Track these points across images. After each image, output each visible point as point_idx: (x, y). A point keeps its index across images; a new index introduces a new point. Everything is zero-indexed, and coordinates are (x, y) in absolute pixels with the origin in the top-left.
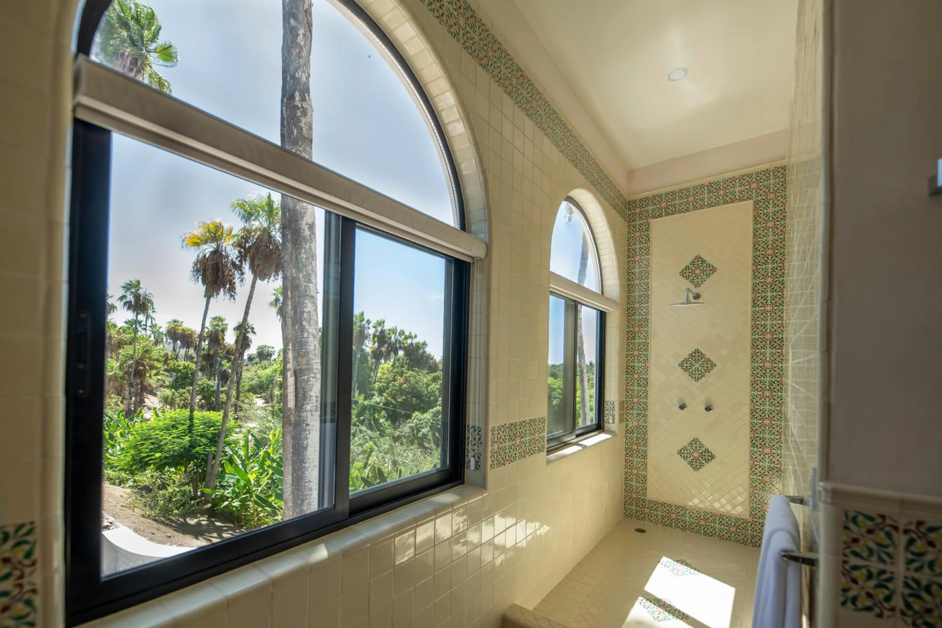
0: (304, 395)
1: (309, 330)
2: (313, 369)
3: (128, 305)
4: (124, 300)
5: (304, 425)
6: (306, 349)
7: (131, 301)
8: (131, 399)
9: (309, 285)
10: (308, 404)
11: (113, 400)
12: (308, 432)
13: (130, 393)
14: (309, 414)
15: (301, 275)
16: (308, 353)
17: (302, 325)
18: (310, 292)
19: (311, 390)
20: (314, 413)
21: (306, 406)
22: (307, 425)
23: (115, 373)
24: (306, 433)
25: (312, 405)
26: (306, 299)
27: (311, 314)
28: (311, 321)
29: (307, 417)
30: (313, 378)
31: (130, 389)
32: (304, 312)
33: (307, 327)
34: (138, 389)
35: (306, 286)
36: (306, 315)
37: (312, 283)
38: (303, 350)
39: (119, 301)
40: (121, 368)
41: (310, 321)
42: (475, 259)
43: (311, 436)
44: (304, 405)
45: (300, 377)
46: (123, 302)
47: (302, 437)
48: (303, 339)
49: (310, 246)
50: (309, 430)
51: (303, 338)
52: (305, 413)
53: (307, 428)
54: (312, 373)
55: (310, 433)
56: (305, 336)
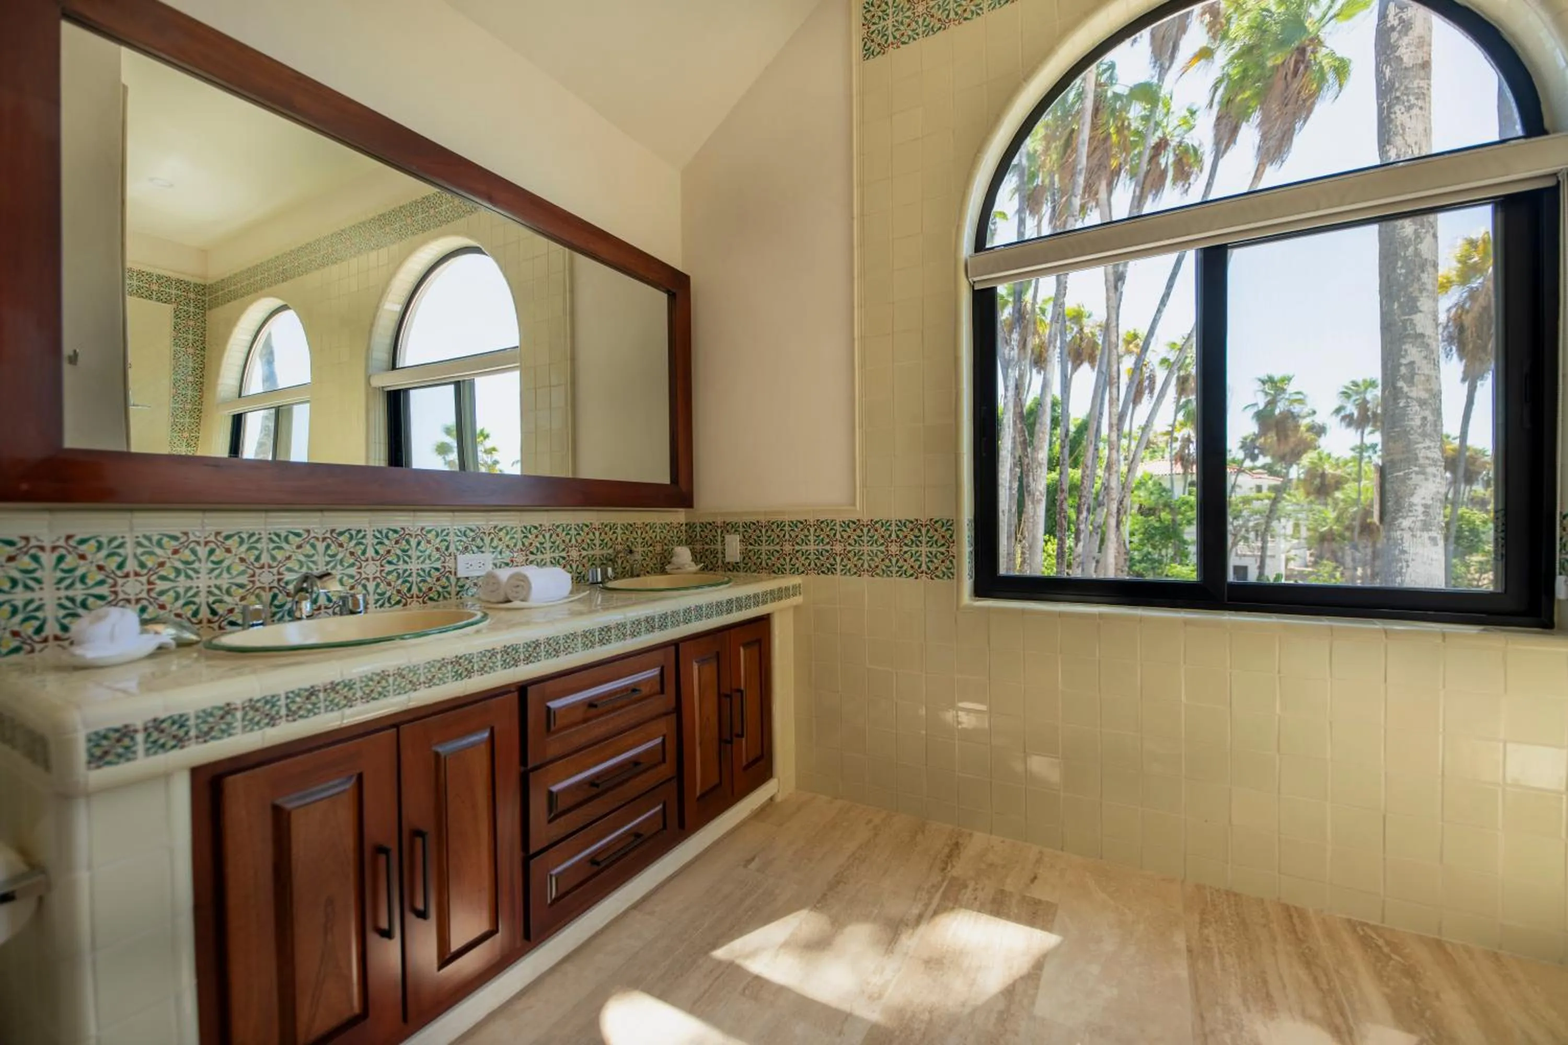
0: (1398, 502)
1: (1410, 394)
2: (1417, 459)
3: (1349, 420)
4: (1342, 414)
5: (1397, 552)
6: (1401, 427)
7: (1352, 414)
8: (1355, 569)
9: (1413, 317)
10: (1404, 518)
11: (1327, 569)
12: (1404, 564)
13: (1354, 560)
14: (1407, 535)
15: (1396, 306)
16: (1407, 433)
17: (1395, 388)
18: (1414, 329)
19: (1412, 495)
20: (1418, 534)
21: (1400, 520)
22: (1403, 552)
23: (1331, 529)
24: (1400, 565)
25: (1414, 519)
26: (1404, 343)
27: (1416, 366)
28: (1416, 377)
29: (1402, 539)
30: (1417, 473)
31: (1352, 553)
32: (1401, 365)
33: (1406, 389)
34: (1366, 555)
35: (1404, 322)
36: (1403, 370)
37: (1421, 311)
38: (1396, 430)
39: (1334, 417)
40: (1338, 520)
41: (1412, 377)
42: (1559, 175)
43: (1410, 570)
44: (1396, 519)
45: (1390, 474)
46: (1339, 417)
47: (1393, 570)
48: (1397, 411)
49: (1416, 249)
50: (1407, 561)
51: (1397, 408)
52: (1399, 533)
53: (1403, 557)
54: (1415, 466)
55: (1408, 566)
56: (1401, 405)
